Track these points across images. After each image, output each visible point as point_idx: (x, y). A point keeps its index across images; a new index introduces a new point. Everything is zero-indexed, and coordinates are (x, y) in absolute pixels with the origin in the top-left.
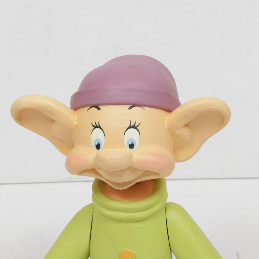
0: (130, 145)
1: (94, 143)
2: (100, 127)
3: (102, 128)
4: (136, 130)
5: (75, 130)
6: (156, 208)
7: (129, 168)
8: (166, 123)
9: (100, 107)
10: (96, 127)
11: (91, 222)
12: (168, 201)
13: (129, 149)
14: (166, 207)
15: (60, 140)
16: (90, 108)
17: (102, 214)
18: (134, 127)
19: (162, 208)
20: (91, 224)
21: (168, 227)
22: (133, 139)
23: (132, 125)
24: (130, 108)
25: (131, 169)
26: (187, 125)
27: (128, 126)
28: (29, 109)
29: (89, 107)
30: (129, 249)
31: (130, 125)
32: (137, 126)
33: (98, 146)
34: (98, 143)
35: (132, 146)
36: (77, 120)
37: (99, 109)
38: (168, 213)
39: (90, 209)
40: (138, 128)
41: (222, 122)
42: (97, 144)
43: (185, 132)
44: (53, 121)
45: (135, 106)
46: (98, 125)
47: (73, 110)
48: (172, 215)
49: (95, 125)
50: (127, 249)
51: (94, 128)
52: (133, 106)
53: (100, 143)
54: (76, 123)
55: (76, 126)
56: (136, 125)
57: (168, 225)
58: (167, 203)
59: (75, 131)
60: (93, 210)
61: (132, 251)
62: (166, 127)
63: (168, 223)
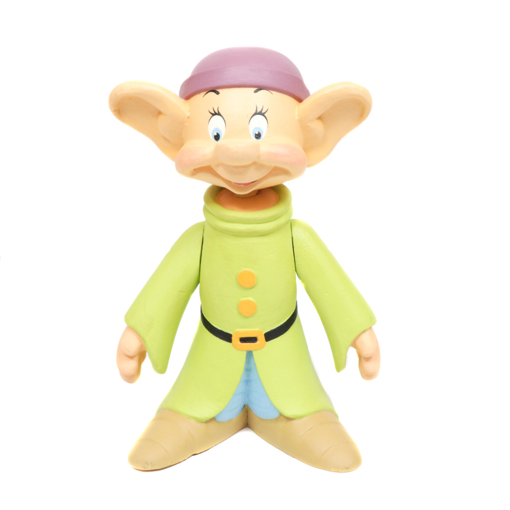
0: (256, 135)
1: (213, 134)
2: (219, 114)
3: (222, 115)
4: (263, 117)
5: (186, 122)
6: (281, 221)
7: (254, 163)
8: (296, 114)
9: (219, 90)
10: (214, 114)
11: (201, 242)
13: (255, 139)
14: (291, 224)
15: (166, 139)
16: (207, 93)
18: (261, 113)
19: (287, 223)
21: (294, 245)
22: (259, 128)
23: (258, 111)
24: (256, 92)
25: (256, 165)
26: (320, 118)
27: (254, 112)
28: (130, 98)
29: (205, 93)
30: (249, 269)
31: (256, 111)
32: (265, 113)
33: (217, 137)
34: (218, 134)
35: (258, 136)
36: (189, 111)
37: (218, 93)
38: (294, 229)
39: (202, 227)
40: (265, 115)
41: (361, 115)
42: (216, 134)
43: (318, 126)
44: (160, 113)
45: (261, 89)
46: (217, 112)
47: (184, 100)
48: (297, 233)
49: (213, 113)
50: (247, 269)
51: (211, 115)
52: (260, 88)
53: (219, 133)
54: (188, 114)
55: (188, 117)
56: (263, 112)
57: (294, 243)
58: (292, 219)
59: (186, 124)
61: (253, 271)
62: (297, 117)
63: (294, 240)
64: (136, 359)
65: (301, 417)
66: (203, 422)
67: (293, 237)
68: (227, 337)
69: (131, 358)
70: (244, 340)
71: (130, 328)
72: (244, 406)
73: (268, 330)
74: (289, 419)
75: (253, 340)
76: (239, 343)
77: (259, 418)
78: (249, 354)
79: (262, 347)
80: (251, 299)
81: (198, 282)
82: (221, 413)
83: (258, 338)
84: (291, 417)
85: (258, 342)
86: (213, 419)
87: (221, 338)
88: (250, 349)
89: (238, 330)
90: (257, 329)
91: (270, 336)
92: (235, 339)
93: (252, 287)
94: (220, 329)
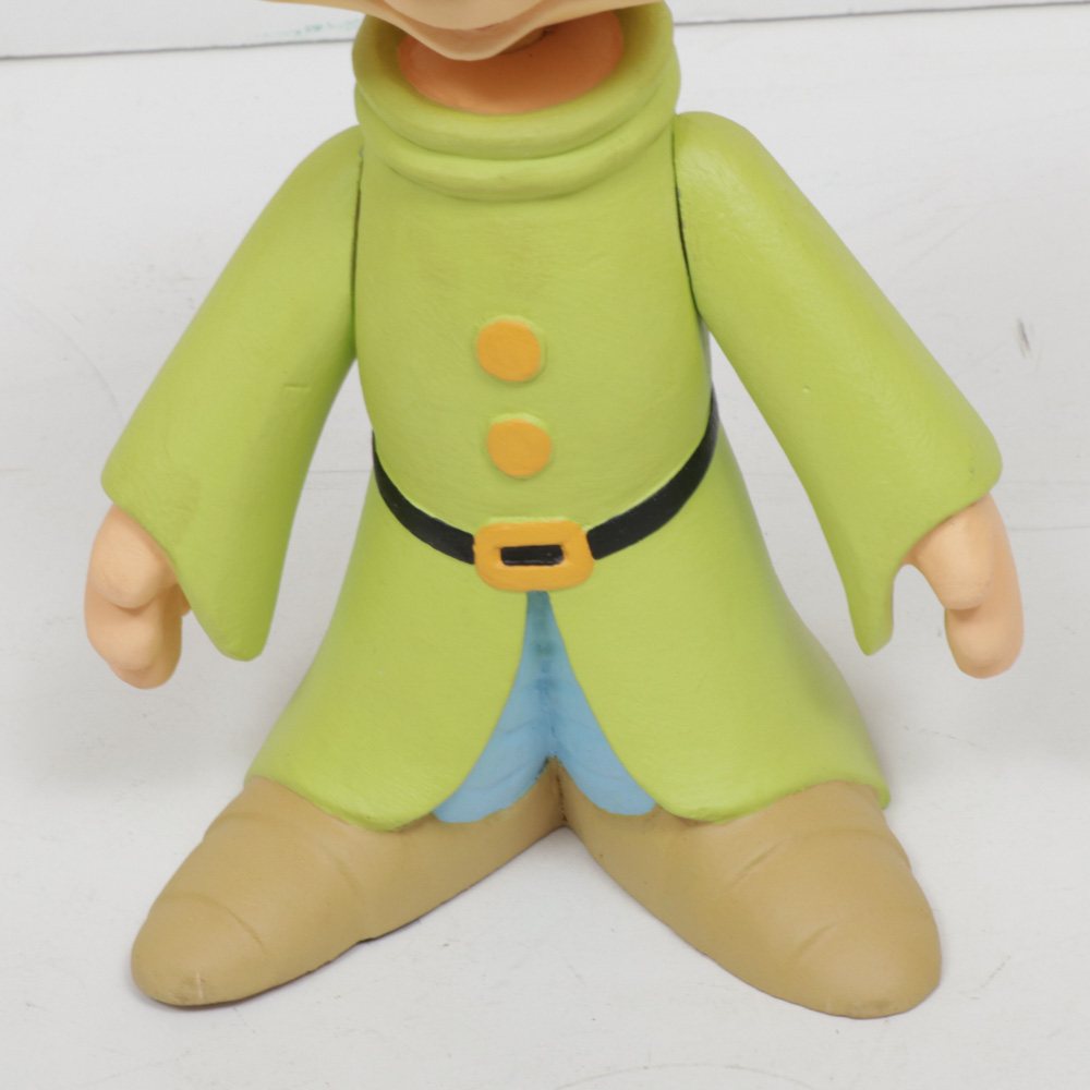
11: (351, 207)
12: (681, 107)
14: (676, 131)
17: (396, 171)
19: (656, 138)
20: (353, 214)
21: (684, 218)
30: (517, 319)
38: (683, 158)
39: (346, 150)
48: (701, 166)
50: (509, 318)
57: (682, 210)
58: (679, 117)
60: (361, 153)
61: (529, 324)
63: (682, 201)
64: (153, 614)
65: (729, 817)
66: (391, 832)
67: (680, 187)
68: (457, 544)
69: (135, 612)
70: (515, 556)
71: (122, 514)
72: (547, 761)
73: (600, 519)
74: (688, 823)
75: (548, 554)
76: (499, 564)
77: (595, 807)
78: (539, 604)
79: (583, 577)
80: (529, 418)
81: (349, 351)
82: (454, 796)
83: (567, 548)
84: (693, 817)
85: (565, 564)
86: (431, 818)
87: (437, 546)
88: (538, 587)
89: (494, 521)
90: (560, 519)
91: (607, 539)
92: (486, 550)
93: (529, 379)
94: (432, 514)
